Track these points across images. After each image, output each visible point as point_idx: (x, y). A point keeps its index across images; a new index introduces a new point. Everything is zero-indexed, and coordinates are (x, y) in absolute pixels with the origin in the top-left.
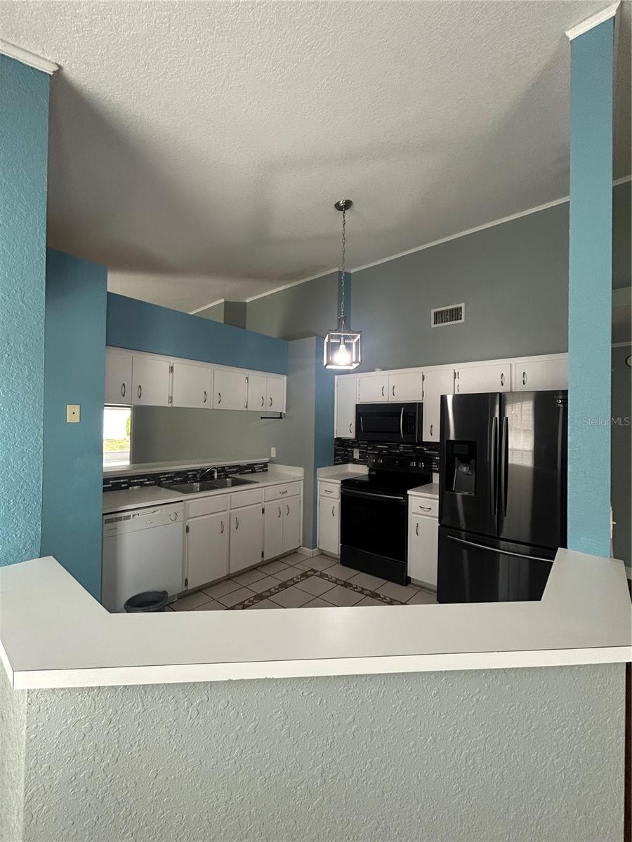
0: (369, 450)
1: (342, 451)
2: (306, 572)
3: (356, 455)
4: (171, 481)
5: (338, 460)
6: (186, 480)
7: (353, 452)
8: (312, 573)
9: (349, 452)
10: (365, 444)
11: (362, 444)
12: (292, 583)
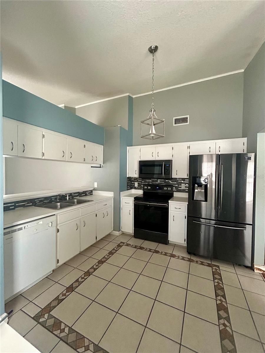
0: (143, 183)
1: (129, 183)
2: (119, 244)
3: (136, 185)
4: (42, 203)
5: (128, 188)
6: (51, 201)
7: (134, 184)
8: (122, 244)
9: (132, 184)
10: (140, 180)
11: (139, 180)
12: (114, 251)
